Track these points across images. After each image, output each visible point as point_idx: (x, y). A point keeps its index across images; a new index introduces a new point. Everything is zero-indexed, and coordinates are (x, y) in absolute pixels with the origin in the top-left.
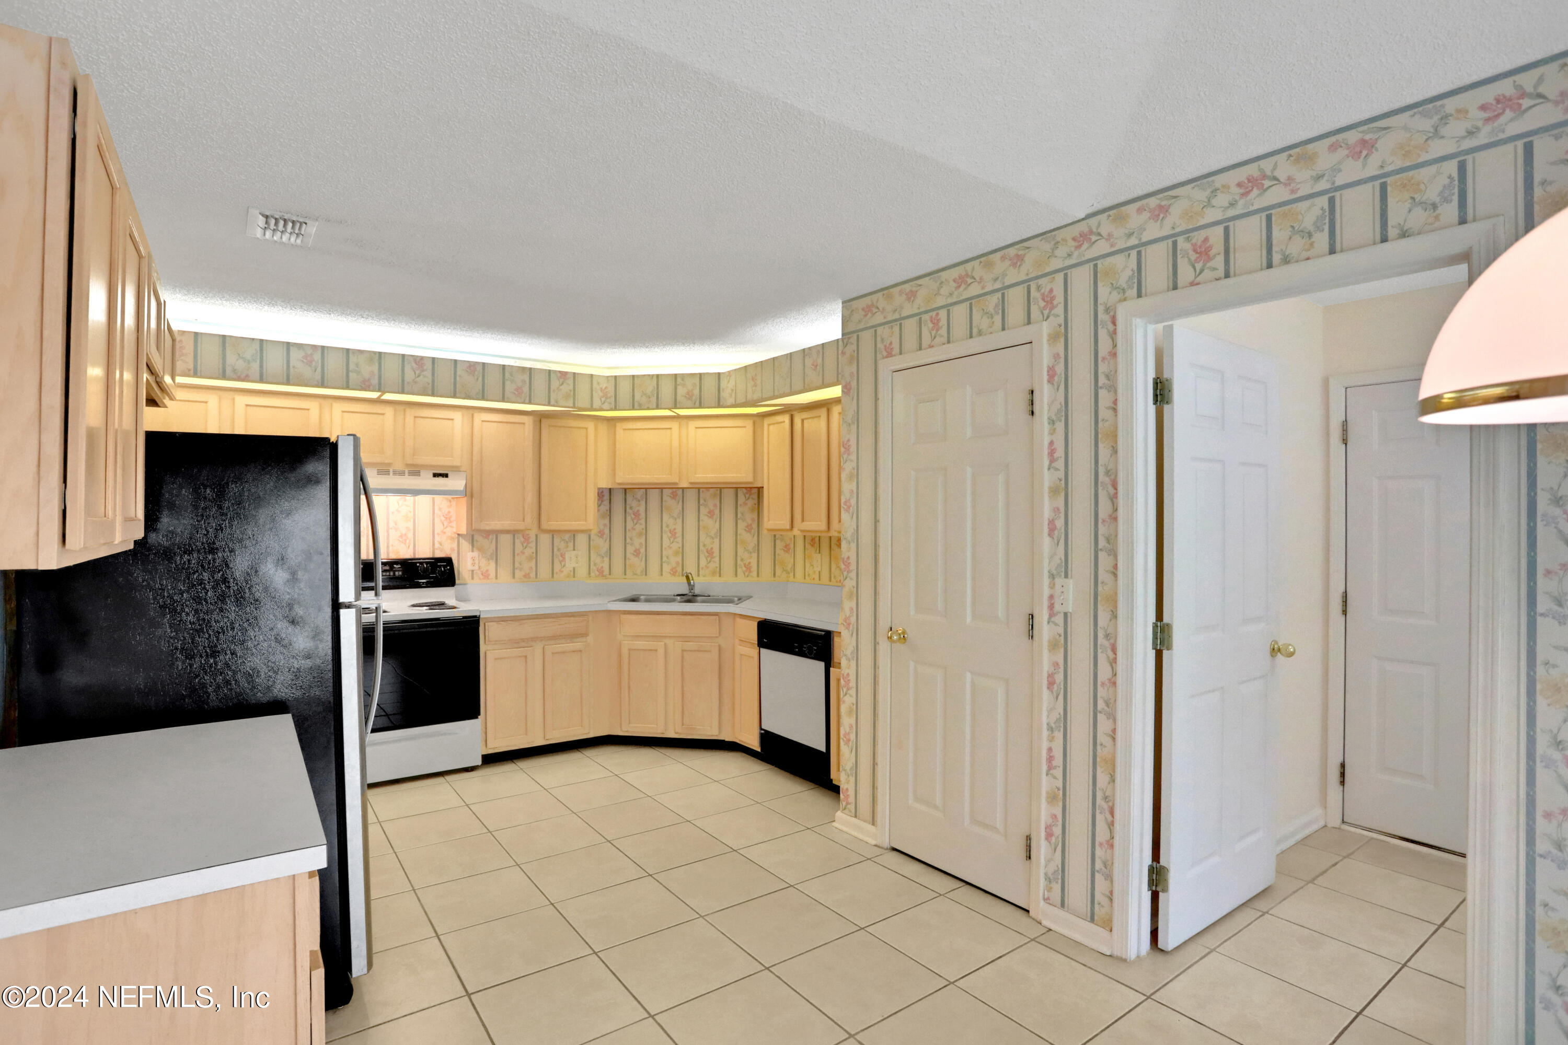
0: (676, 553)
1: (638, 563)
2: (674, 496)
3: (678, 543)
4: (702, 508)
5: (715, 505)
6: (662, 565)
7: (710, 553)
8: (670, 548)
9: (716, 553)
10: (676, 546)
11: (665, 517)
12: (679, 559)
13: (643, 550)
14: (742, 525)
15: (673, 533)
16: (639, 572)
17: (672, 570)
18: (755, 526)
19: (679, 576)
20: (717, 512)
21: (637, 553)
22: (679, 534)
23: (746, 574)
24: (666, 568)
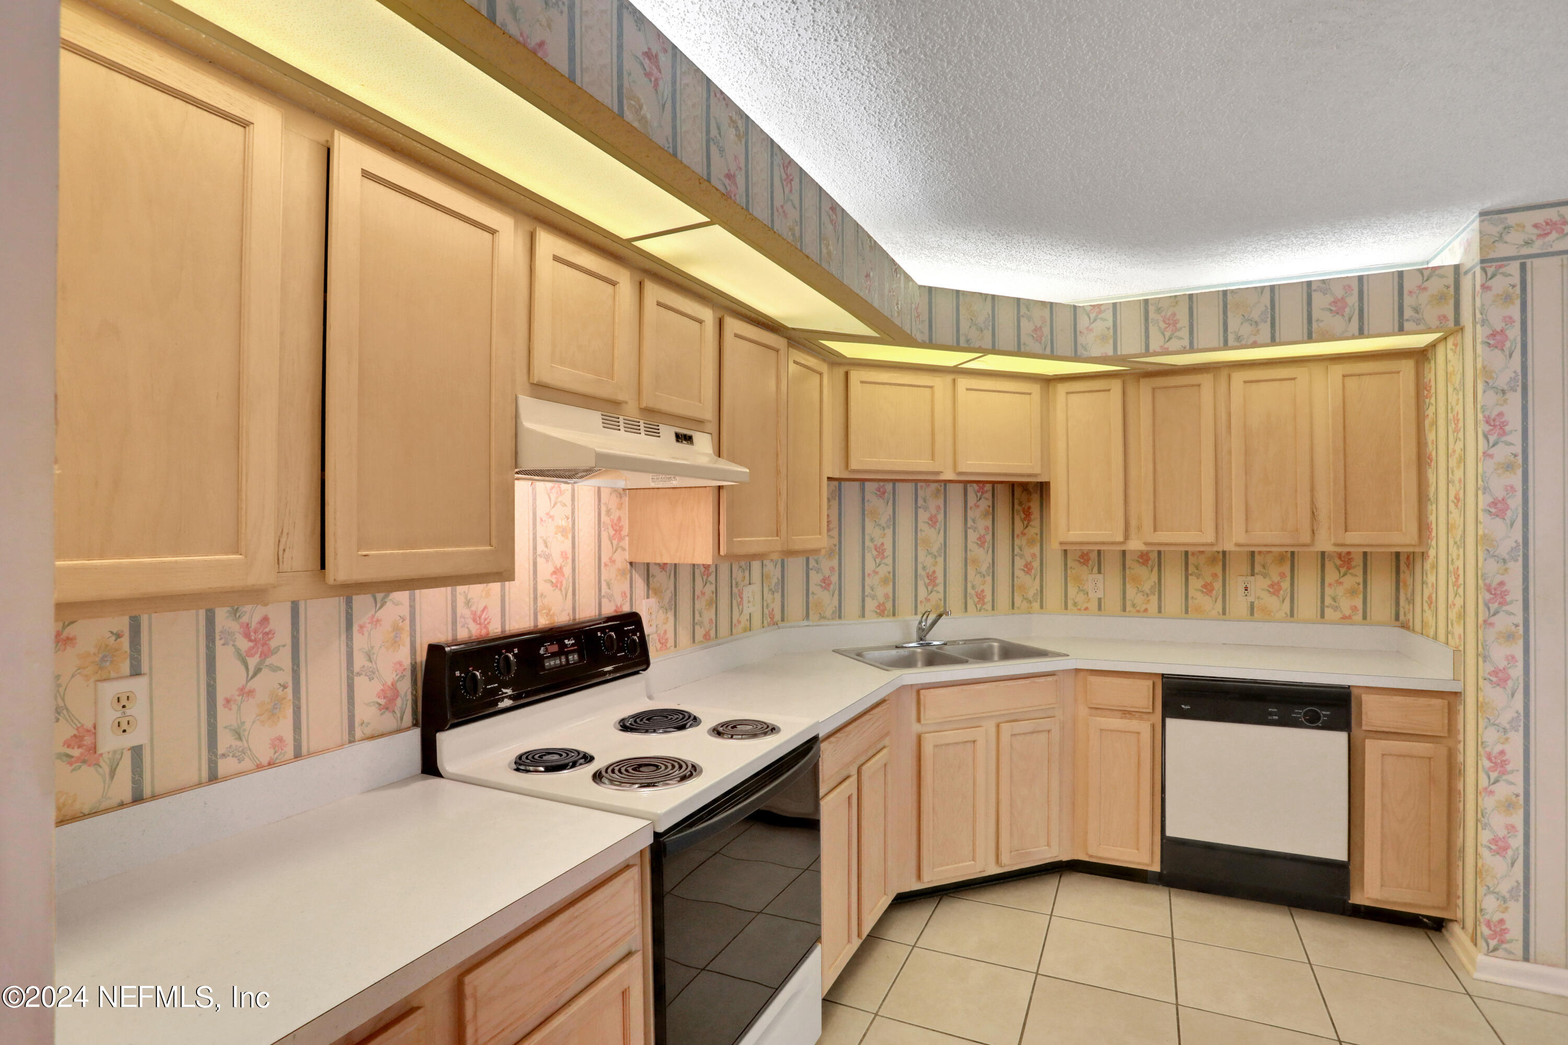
0: (885, 581)
1: (828, 600)
2: (881, 493)
3: (887, 565)
4: (920, 511)
5: (938, 508)
6: (863, 601)
7: (932, 578)
8: (876, 573)
9: (940, 580)
10: (884, 570)
11: (869, 525)
12: (889, 589)
13: (835, 579)
14: (973, 536)
15: (880, 550)
16: (828, 613)
17: (878, 607)
18: (989, 537)
19: (888, 616)
20: (940, 517)
21: (826, 583)
22: (889, 552)
23: (979, 606)
24: (871, 605)
